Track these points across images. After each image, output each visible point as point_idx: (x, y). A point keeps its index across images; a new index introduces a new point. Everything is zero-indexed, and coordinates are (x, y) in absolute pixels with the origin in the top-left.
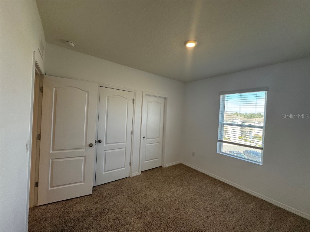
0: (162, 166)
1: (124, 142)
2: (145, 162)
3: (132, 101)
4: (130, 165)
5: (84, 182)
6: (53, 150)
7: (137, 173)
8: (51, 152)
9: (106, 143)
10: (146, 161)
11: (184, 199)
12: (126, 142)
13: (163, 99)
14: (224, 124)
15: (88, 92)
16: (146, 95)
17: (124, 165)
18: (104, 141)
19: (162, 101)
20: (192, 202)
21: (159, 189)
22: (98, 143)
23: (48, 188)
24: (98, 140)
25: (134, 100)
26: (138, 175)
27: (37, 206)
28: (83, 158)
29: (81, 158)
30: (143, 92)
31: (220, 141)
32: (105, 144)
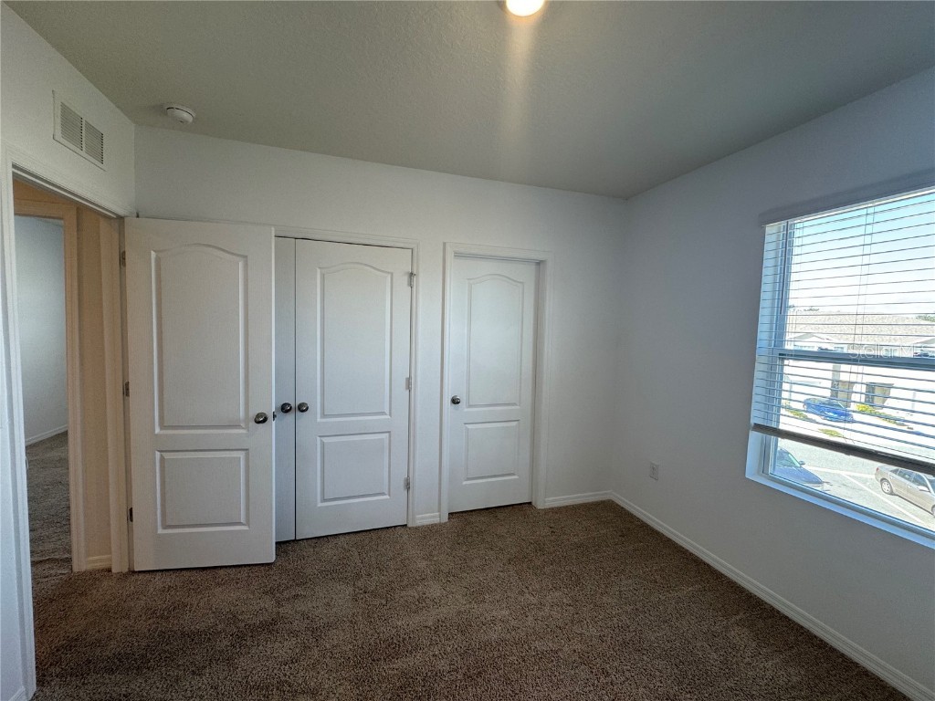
0: (533, 504)
1: (383, 413)
2: (464, 483)
3: (406, 278)
4: (408, 489)
5: (248, 523)
6: (162, 427)
7: (434, 517)
8: (157, 430)
9: (324, 415)
10: (468, 479)
11: (555, 647)
12: (390, 415)
13: (533, 267)
14: (784, 355)
15: (245, 257)
16: (458, 255)
17: (387, 484)
18: (315, 406)
19: (527, 273)
20: (583, 667)
21: (480, 585)
22: (298, 413)
23: (157, 530)
24: (298, 403)
25: (412, 274)
26: (436, 525)
27: (134, 572)
28: (241, 455)
29: (235, 454)
30: (444, 244)
31: (758, 427)
32: (321, 417)
